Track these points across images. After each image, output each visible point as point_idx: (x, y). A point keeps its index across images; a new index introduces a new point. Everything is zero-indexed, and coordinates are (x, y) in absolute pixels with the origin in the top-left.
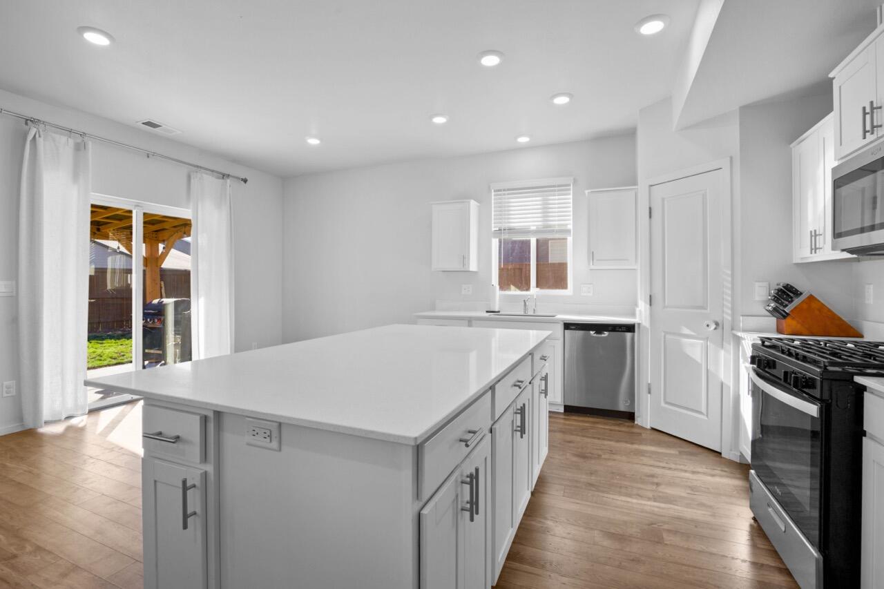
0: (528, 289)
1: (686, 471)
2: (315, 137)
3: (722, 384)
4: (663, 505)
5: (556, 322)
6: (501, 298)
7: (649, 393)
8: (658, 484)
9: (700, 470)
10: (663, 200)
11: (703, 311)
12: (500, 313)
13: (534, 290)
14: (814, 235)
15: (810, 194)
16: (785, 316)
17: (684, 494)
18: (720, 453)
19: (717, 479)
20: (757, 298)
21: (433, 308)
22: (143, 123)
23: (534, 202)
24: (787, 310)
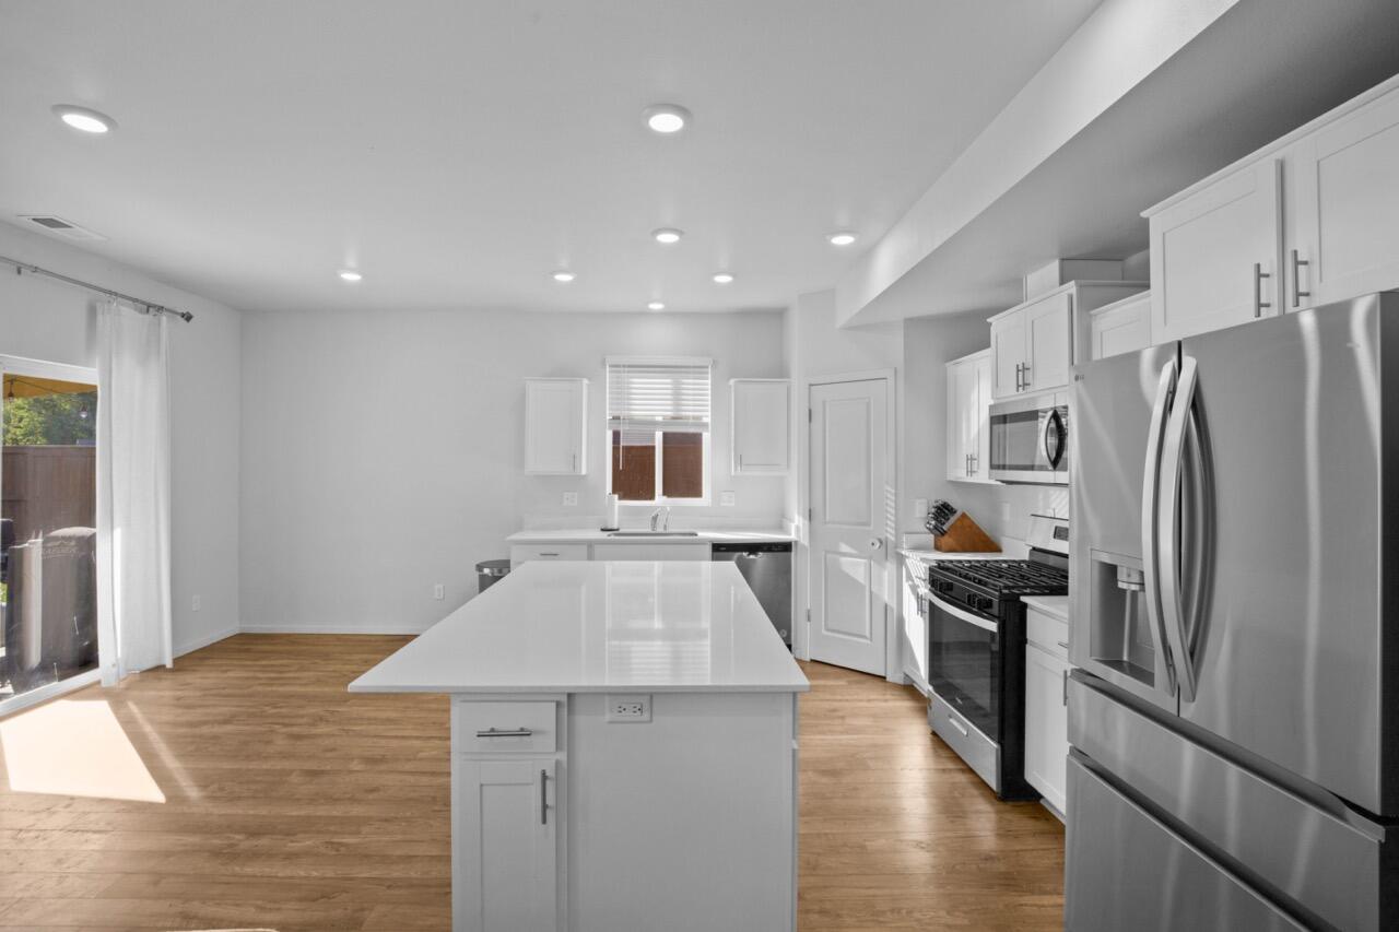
0: (652, 497)
1: (861, 701)
2: (352, 270)
3: (886, 606)
4: (856, 736)
5: (702, 542)
6: (620, 509)
7: (809, 620)
8: (843, 718)
9: (872, 697)
10: (824, 403)
11: (867, 528)
12: (621, 531)
13: (660, 499)
14: (970, 459)
15: (964, 416)
16: (943, 533)
17: (869, 723)
18: (885, 678)
19: (891, 704)
20: (918, 515)
21: (519, 528)
22: (34, 219)
23: (663, 384)
24: (945, 528)
